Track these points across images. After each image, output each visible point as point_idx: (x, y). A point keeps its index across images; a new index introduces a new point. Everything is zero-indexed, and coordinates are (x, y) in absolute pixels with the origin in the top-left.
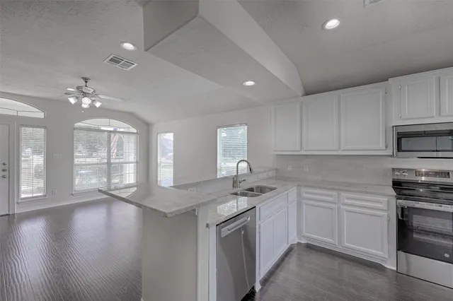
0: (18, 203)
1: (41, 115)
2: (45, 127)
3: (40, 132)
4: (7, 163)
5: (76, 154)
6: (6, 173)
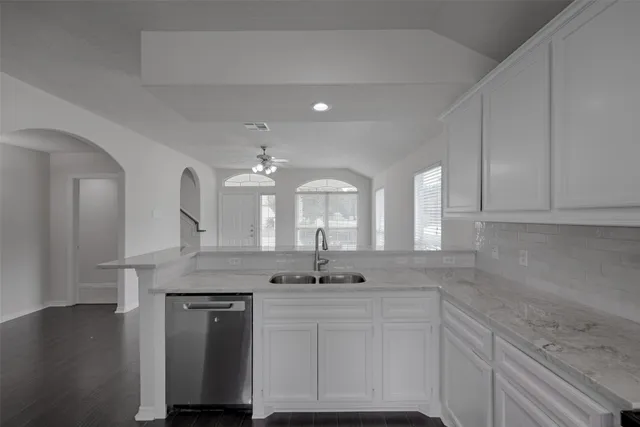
2: (275, 194)
4: (253, 225)
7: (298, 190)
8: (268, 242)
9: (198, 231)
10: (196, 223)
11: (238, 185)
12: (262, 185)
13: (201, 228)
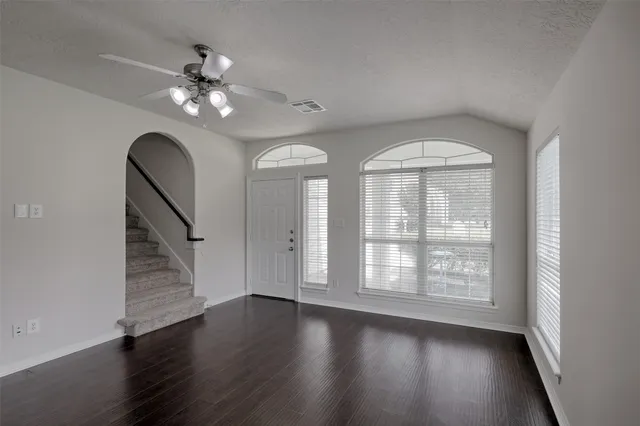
0: (301, 288)
2: (328, 176)
3: (323, 186)
4: (293, 231)
6: (292, 244)
9: (190, 239)
10: (188, 225)
11: (275, 165)
12: (309, 162)
13: (196, 235)
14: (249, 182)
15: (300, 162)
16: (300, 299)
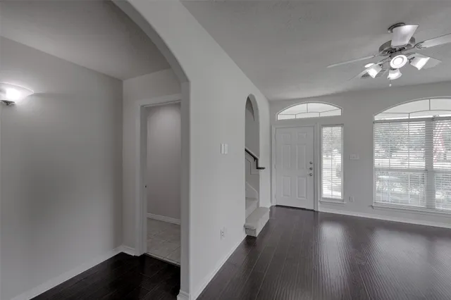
0: (320, 202)
1: (338, 112)
2: (341, 125)
3: (337, 131)
4: (312, 162)
5: (376, 154)
6: (312, 172)
7: (377, 118)
8: (331, 188)
9: (258, 168)
10: (255, 159)
11: (293, 117)
12: (322, 115)
13: (260, 166)
14: (274, 129)
15: (316, 115)
16: (320, 210)
